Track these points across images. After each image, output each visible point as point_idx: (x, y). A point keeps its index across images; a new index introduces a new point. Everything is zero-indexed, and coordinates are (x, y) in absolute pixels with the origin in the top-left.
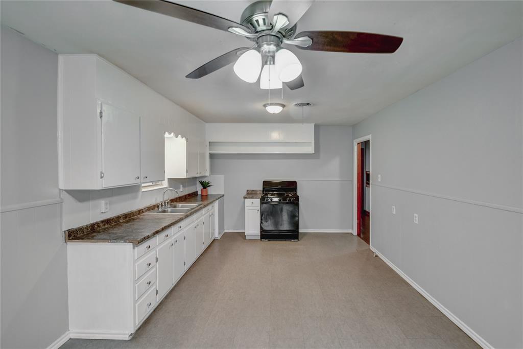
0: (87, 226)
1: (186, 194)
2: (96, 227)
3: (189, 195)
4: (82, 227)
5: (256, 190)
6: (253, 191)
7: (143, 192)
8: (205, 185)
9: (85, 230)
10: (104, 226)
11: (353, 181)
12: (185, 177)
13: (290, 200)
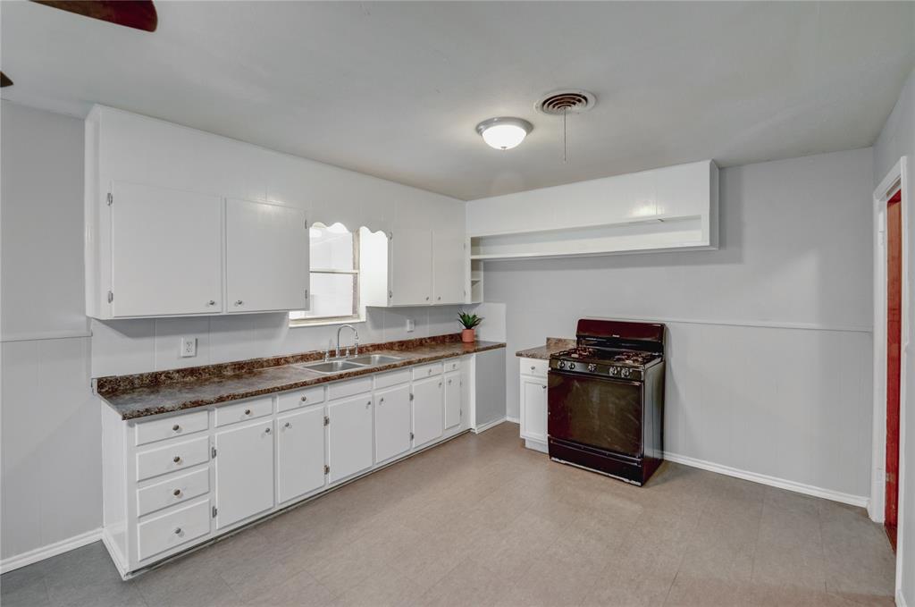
0: (141, 375)
1: (422, 337)
2: (163, 377)
3: (433, 339)
4: (131, 376)
5: (565, 340)
6: (560, 340)
7: (291, 328)
8: (470, 323)
9: (136, 382)
10: (184, 377)
11: (871, 334)
12: (386, 306)
13: (619, 373)
